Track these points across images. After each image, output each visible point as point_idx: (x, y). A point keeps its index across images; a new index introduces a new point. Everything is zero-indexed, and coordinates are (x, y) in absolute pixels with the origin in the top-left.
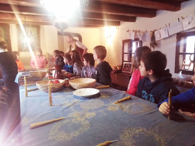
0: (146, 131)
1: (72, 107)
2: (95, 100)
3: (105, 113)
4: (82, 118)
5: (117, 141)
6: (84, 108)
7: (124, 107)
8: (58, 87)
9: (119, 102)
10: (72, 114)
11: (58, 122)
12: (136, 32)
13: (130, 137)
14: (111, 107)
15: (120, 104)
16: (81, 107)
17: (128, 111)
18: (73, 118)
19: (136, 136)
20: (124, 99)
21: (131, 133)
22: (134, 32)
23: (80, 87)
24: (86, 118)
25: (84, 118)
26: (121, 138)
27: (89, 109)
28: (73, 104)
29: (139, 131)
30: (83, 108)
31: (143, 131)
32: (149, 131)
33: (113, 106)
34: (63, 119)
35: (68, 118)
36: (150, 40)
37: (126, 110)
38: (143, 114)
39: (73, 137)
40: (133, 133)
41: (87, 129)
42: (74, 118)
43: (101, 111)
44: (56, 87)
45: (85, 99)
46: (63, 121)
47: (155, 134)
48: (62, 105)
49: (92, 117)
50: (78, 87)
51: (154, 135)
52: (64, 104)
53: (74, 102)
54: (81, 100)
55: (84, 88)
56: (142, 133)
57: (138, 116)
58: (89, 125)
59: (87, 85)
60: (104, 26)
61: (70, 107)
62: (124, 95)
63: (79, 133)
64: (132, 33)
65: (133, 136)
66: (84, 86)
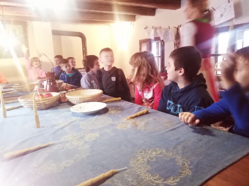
0: (166, 154)
1: (68, 127)
2: (101, 117)
3: (112, 133)
4: (80, 142)
5: (126, 169)
6: (85, 128)
7: (138, 124)
8: (49, 102)
9: (132, 118)
10: (66, 137)
11: (45, 148)
12: (156, 29)
13: (144, 162)
14: (121, 124)
15: (133, 120)
16: (81, 127)
17: (143, 128)
18: (67, 142)
19: (152, 160)
20: (138, 113)
21: (145, 157)
22: (154, 29)
23: (80, 101)
24: (86, 140)
25: (84, 142)
26: (132, 165)
27: (91, 129)
28: (69, 124)
29: (157, 153)
30: (83, 128)
31: (161, 153)
32: (169, 153)
33: (123, 123)
34: (53, 144)
35: (61, 142)
36: (174, 39)
37: (141, 127)
38: (163, 131)
39: (64, 168)
40: (148, 157)
41: (85, 155)
42: (69, 141)
43: (107, 130)
44: (47, 102)
45: (87, 116)
46: (53, 148)
47: (177, 156)
48: (54, 126)
49: (94, 139)
50: (78, 101)
51: (175, 158)
52: (57, 125)
53: (72, 120)
54: (81, 118)
55: (86, 102)
56: (160, 156)
57: (156, 133)
58: (89, 150)
59: (90, 98)
60: (114, 22)
61: (65, 128)
62: (140, 109)
63: (73, 161)
64: (151, 31)
65: (148, 160)
66: (86, 100)
